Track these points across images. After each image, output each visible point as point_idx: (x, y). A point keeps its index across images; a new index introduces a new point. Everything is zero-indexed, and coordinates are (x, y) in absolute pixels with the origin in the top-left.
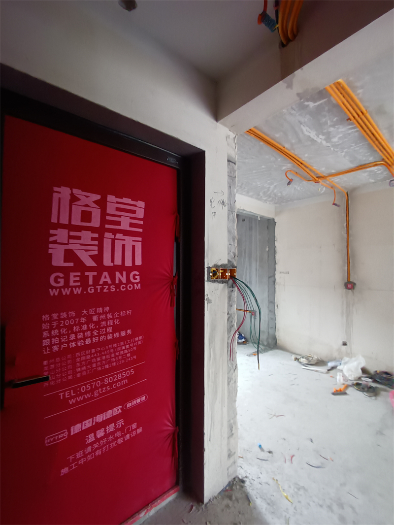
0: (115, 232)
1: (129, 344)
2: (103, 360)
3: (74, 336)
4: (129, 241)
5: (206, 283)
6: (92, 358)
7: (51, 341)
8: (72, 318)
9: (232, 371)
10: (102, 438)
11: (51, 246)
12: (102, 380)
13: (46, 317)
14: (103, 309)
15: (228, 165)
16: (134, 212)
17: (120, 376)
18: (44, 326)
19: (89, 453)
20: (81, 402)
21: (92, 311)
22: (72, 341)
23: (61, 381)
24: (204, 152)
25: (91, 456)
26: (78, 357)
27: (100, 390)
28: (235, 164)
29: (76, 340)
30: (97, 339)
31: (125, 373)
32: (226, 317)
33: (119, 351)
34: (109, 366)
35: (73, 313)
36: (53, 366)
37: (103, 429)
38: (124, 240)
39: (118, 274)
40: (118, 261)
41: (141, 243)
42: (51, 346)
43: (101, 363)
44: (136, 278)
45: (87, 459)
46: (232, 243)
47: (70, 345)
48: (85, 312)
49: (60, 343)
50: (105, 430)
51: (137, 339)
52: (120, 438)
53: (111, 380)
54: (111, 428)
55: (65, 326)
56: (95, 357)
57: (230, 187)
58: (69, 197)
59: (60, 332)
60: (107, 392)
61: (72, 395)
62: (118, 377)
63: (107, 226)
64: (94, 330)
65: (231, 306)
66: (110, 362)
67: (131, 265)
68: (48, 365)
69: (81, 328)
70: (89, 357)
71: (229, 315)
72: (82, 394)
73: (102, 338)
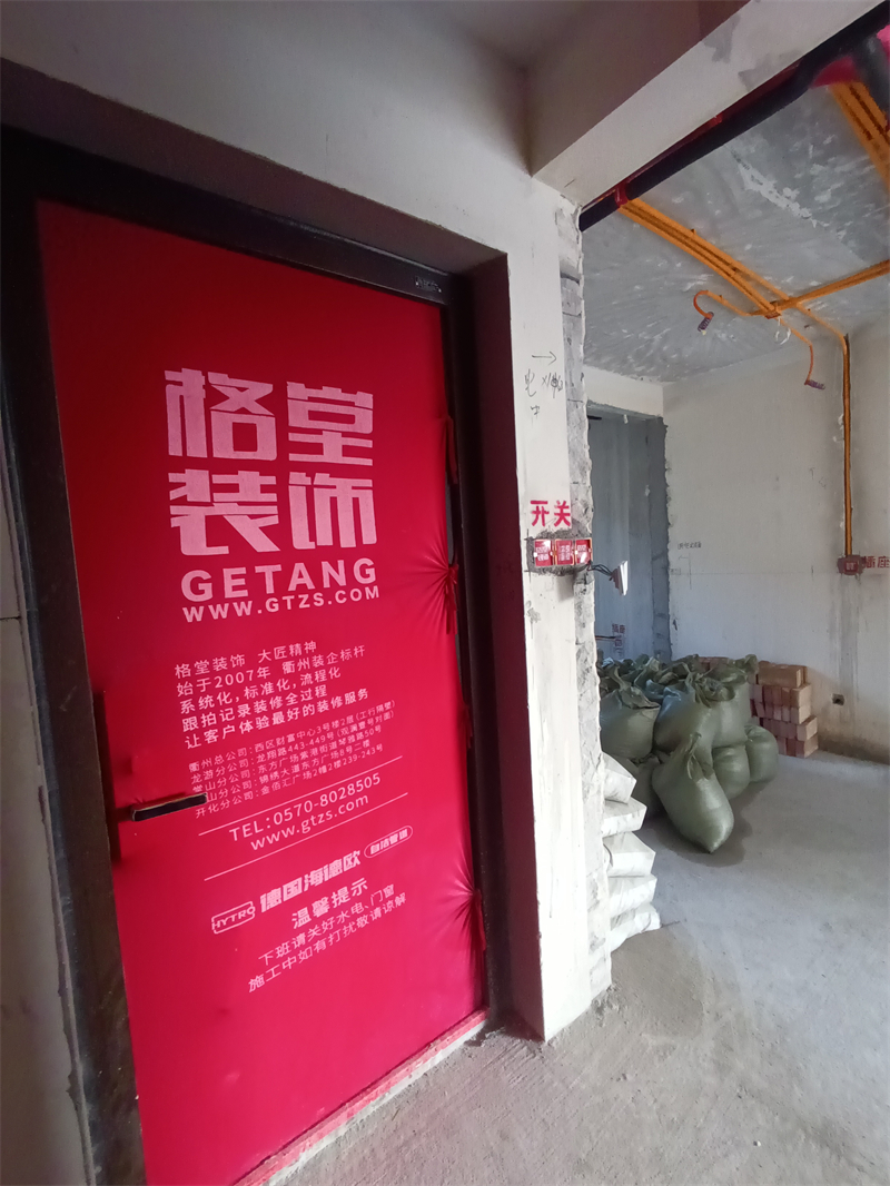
0: (311, 469)
1: (365, 720)
2: (314, 757)
3: (248, 709)
4: (345, 489)
5: (525, 576)
6: (289, 754)
7: (199, 720)
8: (238, 669)
9: (592, 768)
10: (325, 917)
11: (174, 510)
12: (316, 799)
13: (182, 670)
14: (303, 647)
15: (563, 284)
16: (350, 419)
17: (351, 788)
18: (181, 690)
19: (302, 947)
20: (276, 845)
21: (279, 651)
22: (244, 720)
23: (231, 803)
24: (504, 257)
25: (305, 952)
26: (260, 753)
27: (313, 818)
28: (578, 282)
29: (252, 717)
30: (296, 713)
31: (362, 783)
32: (574, 649)
33: (346, 736)
34: (328, 768)
35: (239, 659)
36: (209, 774)
37: (326, 899)
38: (335, 487)
39: (326, 566)
40: (325, 538)
41: (370, 492)
42: (200, 731)
43: (311, 764)
44: (367, 572)
45: (298, 958)
46: (580, 480)
47: (241, 727)
48: (264, 654)
49: (220, 725)
50: (330, 900)
51: (380, 708)
52: (361, 915)
53: (333, 798)
54: (342, 896)
55: (226, 688)
56: (295, 752)
57: (569, 340)
58: (203, 394)
59: (215, 701)
60: (327, 824)
61: (257, 831)
62: (347, 790)
63: (293, 457)
64: (287, 693)
65: (584, 625)
66: (329, 761)
67: (354, 546)
68: (201, 771)
69: (260, 690)
70: (282, 751)
71: (580, 646)
72: (275, 829)
73: (306, 709)
